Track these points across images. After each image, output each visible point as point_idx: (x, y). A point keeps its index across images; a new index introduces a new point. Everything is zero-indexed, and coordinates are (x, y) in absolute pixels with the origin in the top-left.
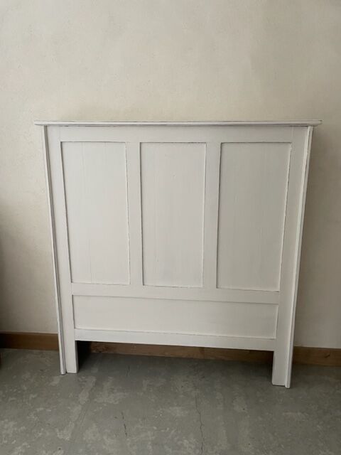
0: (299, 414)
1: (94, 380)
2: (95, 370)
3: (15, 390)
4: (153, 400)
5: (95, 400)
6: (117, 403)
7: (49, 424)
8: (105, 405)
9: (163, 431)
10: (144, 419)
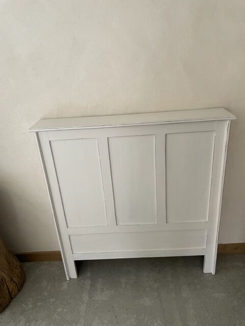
0: (222, 294)
1: (90, 282)
2: (89, 274)
3: (40, 297)
4: (130, 294)
5: (93, 298)
6: (108, 299)
7: (68, 321)
8: (101, 301)
9: (140, 317)
10: (127, 310)
